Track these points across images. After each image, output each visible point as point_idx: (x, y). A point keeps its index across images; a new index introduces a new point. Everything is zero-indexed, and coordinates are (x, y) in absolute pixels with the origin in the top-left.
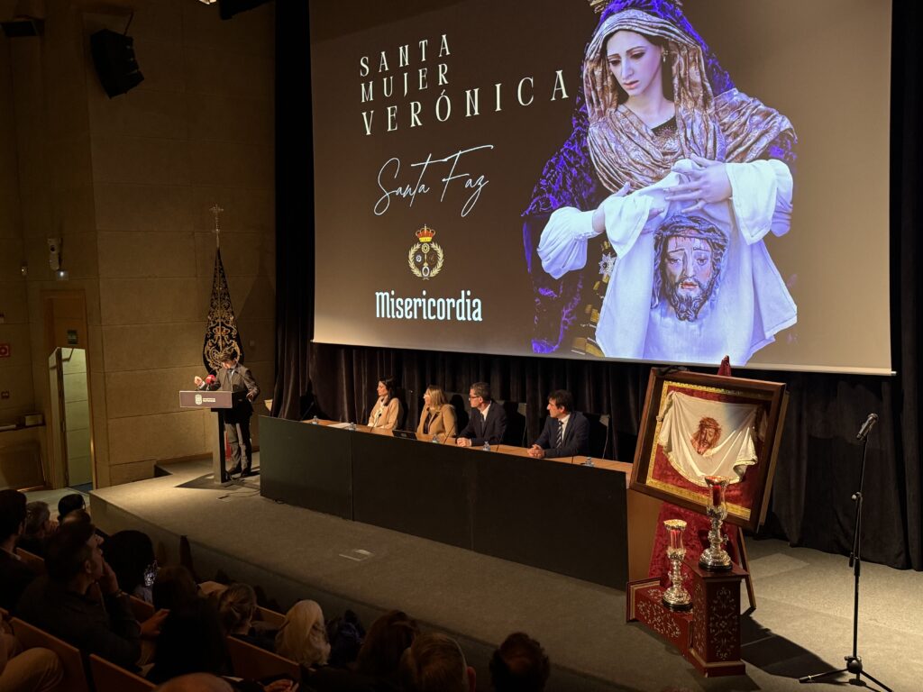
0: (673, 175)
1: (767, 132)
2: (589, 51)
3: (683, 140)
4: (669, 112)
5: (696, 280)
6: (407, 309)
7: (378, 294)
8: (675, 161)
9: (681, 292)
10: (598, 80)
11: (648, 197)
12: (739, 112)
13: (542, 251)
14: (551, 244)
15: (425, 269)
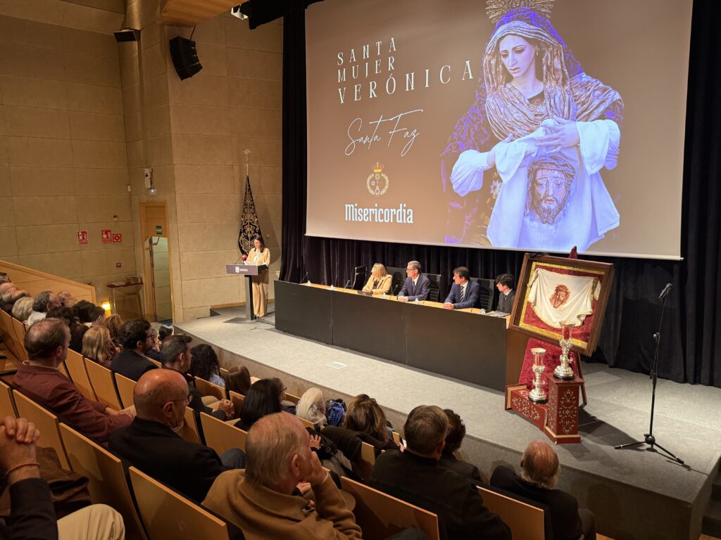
0: (541, 129)
1: (604, 101)
2: (488, 48)
3: (548, 106)
4: (540, 87)
5: (554, 198)
6: (365, 215)
7: (347, 206)
8: (542, 120)
9: (544, 205)
10: (493, 66)
11: (524, 144)
12: (586, 88)
13: (453, 179)
14: (459, 174)
15: (377, 190)
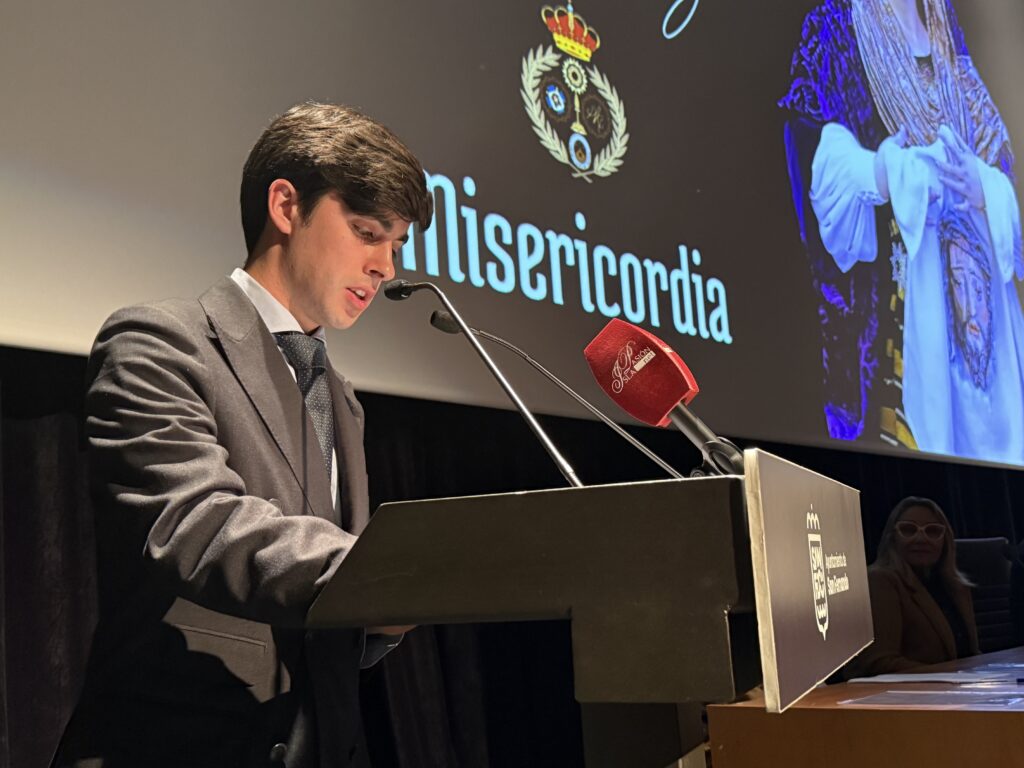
0: (940, 144)
1: (995, 134)
6: (525, 262)
8: (939, 123)
9: (970, 339)
11: (925, 165)
13: (817, 201)
14: (828, 191)
15: (579, 145)
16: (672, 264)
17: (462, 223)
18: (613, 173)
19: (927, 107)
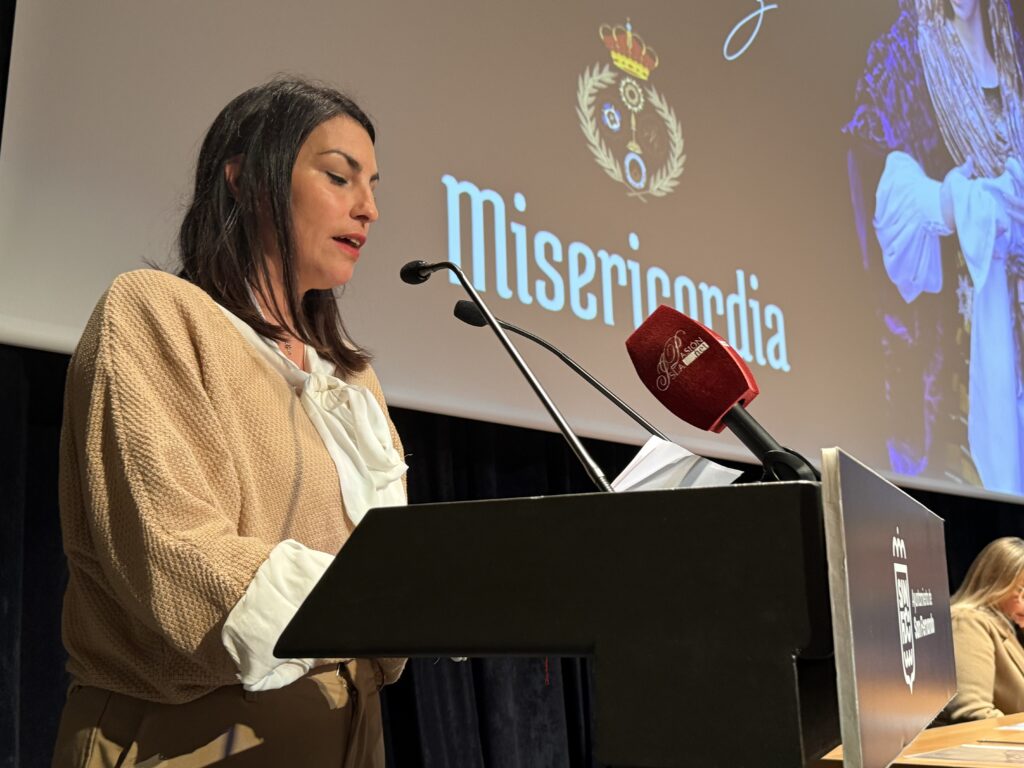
0: (1008, 177)
11: (992, 197)
13: (881, 229)
14: (892, 220)
15: (634, 163)
16: (729, 288)
17: (511, 239)
18: (668, 194)
19: (994, 139)
